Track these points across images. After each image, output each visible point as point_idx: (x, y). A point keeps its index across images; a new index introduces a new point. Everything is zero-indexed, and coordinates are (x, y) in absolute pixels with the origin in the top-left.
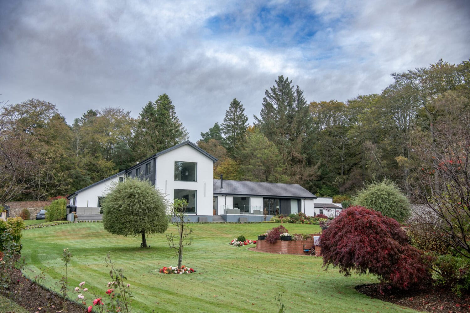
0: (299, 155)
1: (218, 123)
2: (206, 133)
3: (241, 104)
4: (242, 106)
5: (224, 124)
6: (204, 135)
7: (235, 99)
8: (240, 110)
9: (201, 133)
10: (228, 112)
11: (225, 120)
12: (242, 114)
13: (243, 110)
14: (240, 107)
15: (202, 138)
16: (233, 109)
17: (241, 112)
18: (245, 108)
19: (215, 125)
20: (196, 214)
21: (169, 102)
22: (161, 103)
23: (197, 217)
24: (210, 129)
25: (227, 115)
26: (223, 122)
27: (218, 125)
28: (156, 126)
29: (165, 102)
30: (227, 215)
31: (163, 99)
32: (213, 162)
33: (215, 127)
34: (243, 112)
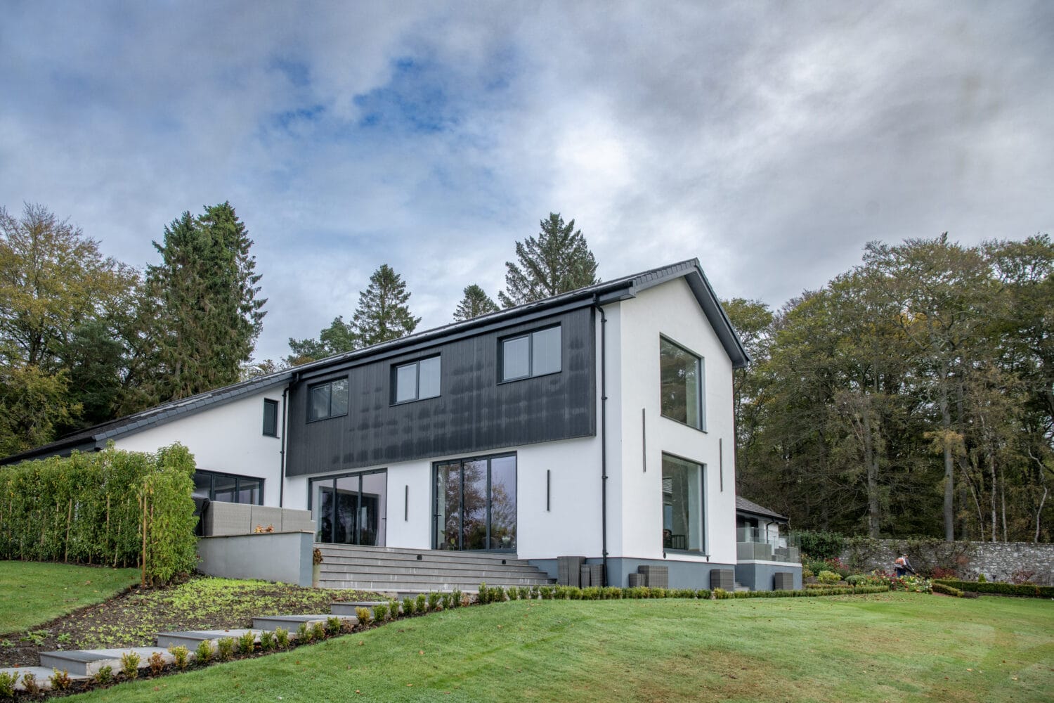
1: (343, 320)
2: (304, 343)
3: (401, 281)
4: (403, 285)
5: (354, 325)
6: (302, 346)
7: (386, 266)
8: (397, 296)
9: (291, 340)
11: (358, 316)
12: (400, 306)
13: (406, 298)
14: (399, 286)
15: (295, 353)
16: (377, 291)
17: (398, 302)
18: (410, 293)
19: (334, 323)
20: (708, 560)
21: (239, 229)
22: (214, 227)
23: (707, 570)
24: (323, 331)
25: (362, 302)
26: (353, 320)
27: (340, 323)
28: (209, 286)
29: (229, 226)
30: (753, 565)
31: (224, 217)
32: (733, 365)
33: (334, 327)
34: (404, 302)
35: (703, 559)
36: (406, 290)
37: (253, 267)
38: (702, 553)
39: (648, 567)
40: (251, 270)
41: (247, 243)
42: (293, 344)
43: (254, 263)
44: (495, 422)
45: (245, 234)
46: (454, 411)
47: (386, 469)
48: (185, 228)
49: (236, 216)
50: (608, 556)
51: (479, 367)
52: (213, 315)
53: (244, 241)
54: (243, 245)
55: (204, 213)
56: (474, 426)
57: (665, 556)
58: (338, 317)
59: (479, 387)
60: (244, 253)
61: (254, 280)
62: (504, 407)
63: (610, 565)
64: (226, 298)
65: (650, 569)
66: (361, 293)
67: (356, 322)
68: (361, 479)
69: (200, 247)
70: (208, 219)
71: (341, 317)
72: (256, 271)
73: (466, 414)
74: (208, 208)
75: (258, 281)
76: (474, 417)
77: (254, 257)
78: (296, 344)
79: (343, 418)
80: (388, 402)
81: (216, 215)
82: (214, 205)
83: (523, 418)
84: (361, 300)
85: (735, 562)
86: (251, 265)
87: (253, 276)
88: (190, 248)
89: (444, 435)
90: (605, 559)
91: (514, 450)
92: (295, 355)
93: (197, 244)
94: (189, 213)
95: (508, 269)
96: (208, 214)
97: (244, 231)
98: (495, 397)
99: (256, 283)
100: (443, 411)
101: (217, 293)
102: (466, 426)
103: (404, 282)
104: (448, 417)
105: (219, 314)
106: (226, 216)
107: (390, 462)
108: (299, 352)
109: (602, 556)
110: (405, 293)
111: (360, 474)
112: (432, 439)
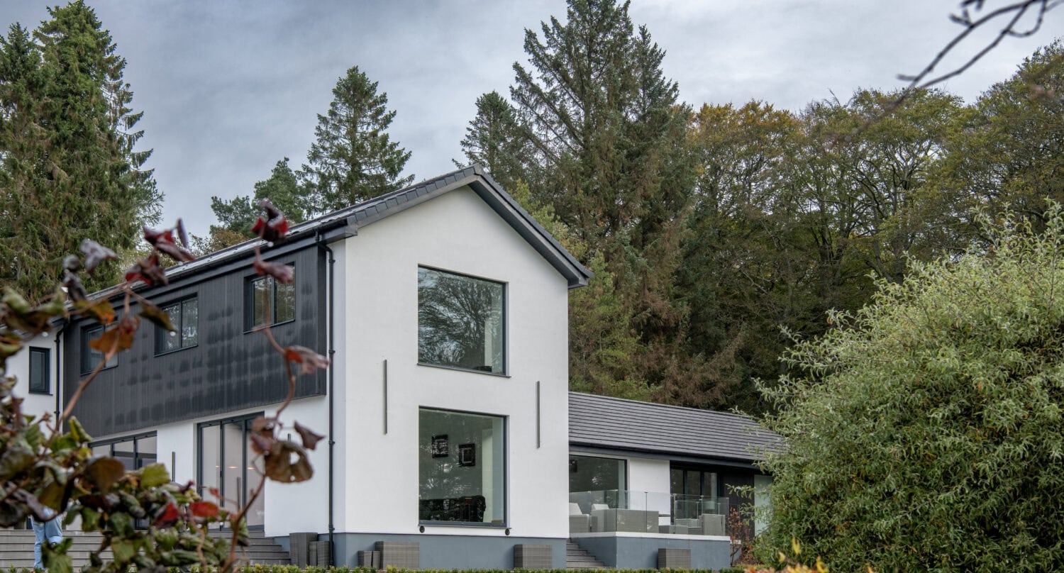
0: (667, 304)
1: (290, 165)
2: (235, 203)
3: (378, 93)
4: (383, 99)
5: (309, 171)
6: (230, 210)
7: (355, 69)
8: (374, 118)
9: (214, 199)
10: (323, 120)
11: (315, 156)
12: (380, 134)
13: (388, 120)
14: (376, 102)
15: (220, 220)
16: (344, 112)
17: (377, 127)
18: (395, 112)
19: (276, 170)
20: (507, 532)
21: (103, 43)
22: (64, 42)
23: (509, 546)
24: (257, 185)
25: (320, 133)
26: (307, 163)
27: (287, 171)
28: (55, 141)
29: (88, 39)
30: (614, 538)
31: (77, 25)
32: (569, 285)
33: (276, 177)
34: (386, 127)
35: (501, 533)
36: (389, 108)
37: (129, 101)
38: (502, 523)
39: (382, 543)
40: (126, 105)
41: (116, 64)
42: (218, 207)
43: (131, 94)
44: (242, 379)
45: (112, 49)
46: (210, 365)
47: (156, 432)
48: (14, 52)
49: (99, 20)
50: (335, 532)
51: (230, 313)
52: (63, 186)
53: (111, 61)
54: (111, 66)
55: (50, 19)
56: (226, 382)
57: (422, 529)
58: (283, 160)
59: (230, 336)
60: (114, 77)
61: (131, 122)
62: (250, 360)
63: (338, 541)
64: (86, 155)
65: (385, 546)
66: (320, 117)
67: (310, 166)
68: (135, 443)
69: (38, 81)
70: (54, 28)
71: (287, 159)
72: (134, 107)
73: (219, 368)
74: (53, 10)
75: (138, 122)
76: (226, 372)
77: (128, 85)
78: (223, 206)
79: (114, 370)
80: (153, 351)
81: (65, 23)
82: (63, 6)
83: (265, 374)
84: (319, 128)
85: (567, 535)
86: (126, 97)
87: (129, 114)
88: (21, 84)
89: (201, 392)
90: (331, 534)
91: (262, 410)
92: (222, 224)
93: (33, 75)
94: (19, 27)
95: (514, 73)
96: (55, 20)
97: (112, 44)
98: (242, 348)
99: (134, 126)
100: (200, 364)
101: (72, 147)
102: (219, 383)
103: (384, 95)
104: (205, 370)
105: (73, 183)
106: (80, 23)
107: (159, 424)
108: (226, 219)
109: (328, 532)
110: (386, 112)
111: (135, 439)
112: (191, 397)
